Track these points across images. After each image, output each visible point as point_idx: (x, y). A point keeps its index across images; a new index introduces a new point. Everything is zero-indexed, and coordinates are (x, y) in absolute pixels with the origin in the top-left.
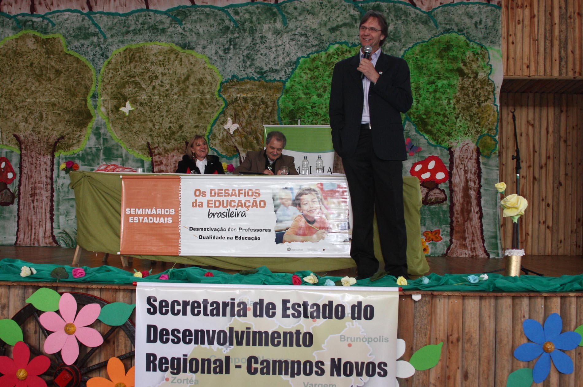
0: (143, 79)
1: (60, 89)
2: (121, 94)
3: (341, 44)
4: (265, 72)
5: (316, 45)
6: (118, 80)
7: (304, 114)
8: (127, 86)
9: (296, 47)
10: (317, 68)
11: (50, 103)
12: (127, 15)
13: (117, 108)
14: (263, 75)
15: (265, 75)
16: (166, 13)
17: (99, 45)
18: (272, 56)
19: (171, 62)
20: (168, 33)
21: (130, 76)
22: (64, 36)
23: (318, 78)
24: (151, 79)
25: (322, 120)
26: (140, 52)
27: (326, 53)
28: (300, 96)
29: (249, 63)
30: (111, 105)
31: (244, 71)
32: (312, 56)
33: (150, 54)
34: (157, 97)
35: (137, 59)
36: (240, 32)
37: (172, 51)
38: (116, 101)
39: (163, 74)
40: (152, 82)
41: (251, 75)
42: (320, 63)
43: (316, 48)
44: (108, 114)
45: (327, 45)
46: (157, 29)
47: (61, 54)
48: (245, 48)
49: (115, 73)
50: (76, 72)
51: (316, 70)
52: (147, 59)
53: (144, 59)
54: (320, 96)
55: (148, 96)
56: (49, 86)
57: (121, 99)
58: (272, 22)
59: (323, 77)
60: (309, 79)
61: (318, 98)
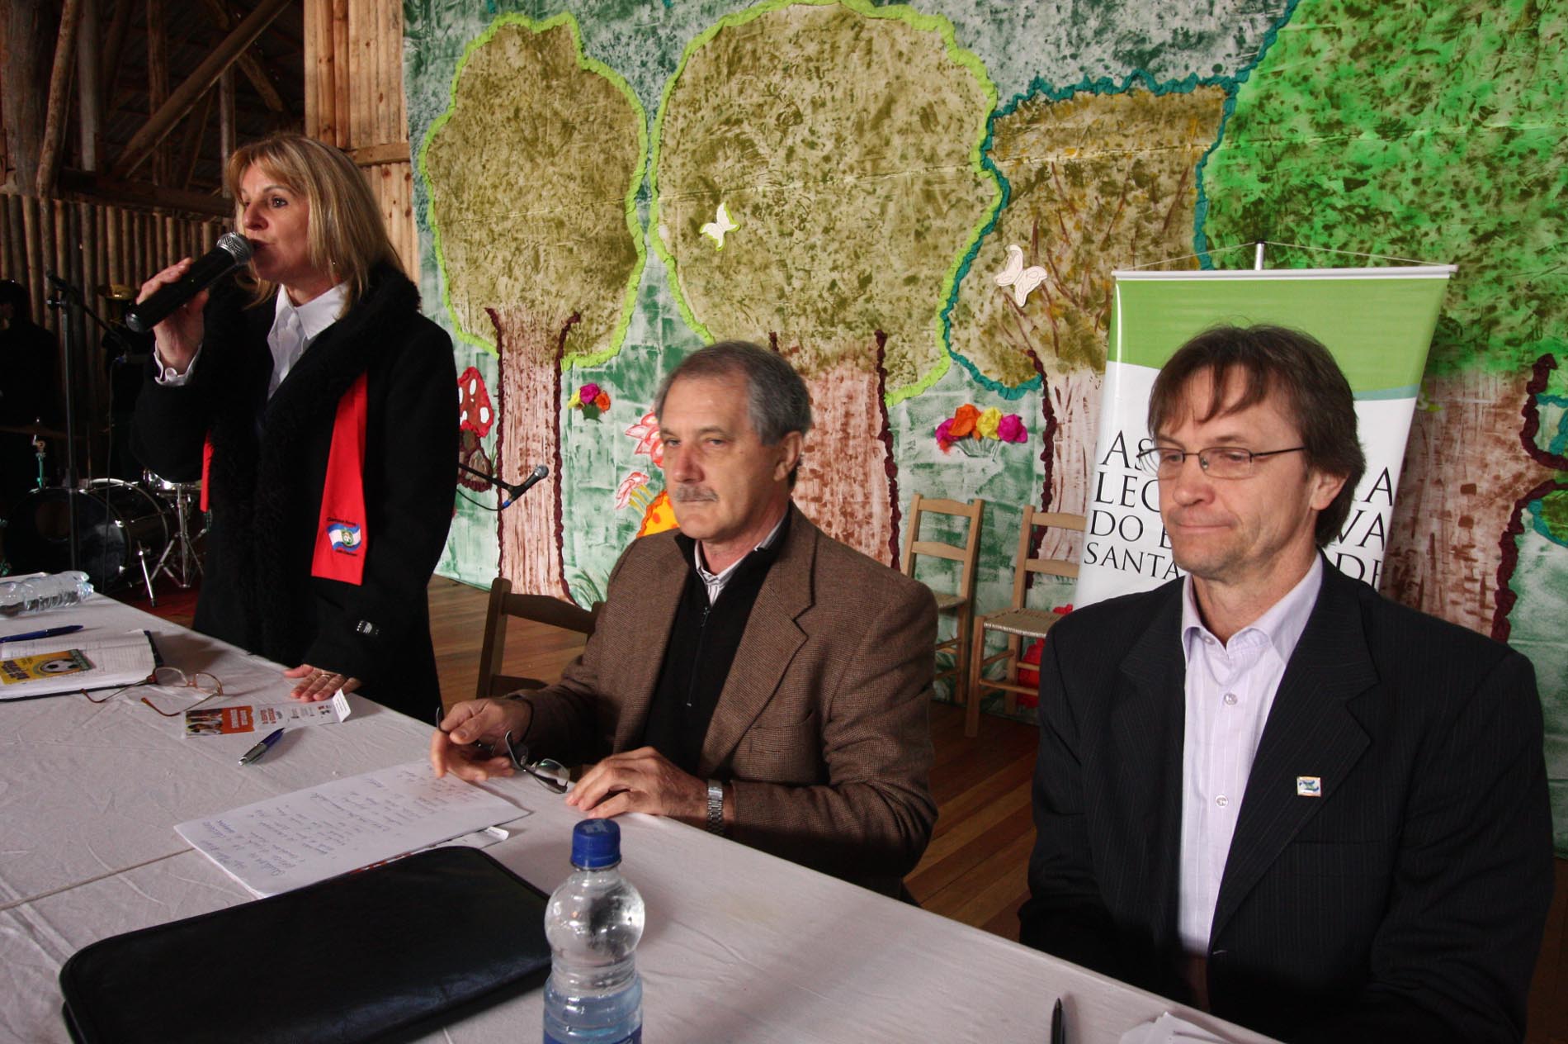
0: (762, 128)
1: (571, 178)
2: (707, 184)
4: (1156, 53)
6: (700, 136)
7: (1308, 219)
8: (720, 154)
11: (553, 220)
13: (695, 225)
14: (1144, 64)
15: (1153, 64)
17: (654, 31)
19: (839, 60)
21: (727, 122)
22: (578, 16)
23: (1389, 47)
24: (783, 124)
25: (1393, 242)
26: (754, 38)
28: (1299, 139)
29: (1093, 23)
30: (680, 221)
31: (1074, 57)
33: (781, 39)
34: (799, 184)
35: (747, 61)
37: (844, 17)
38: (695, 203)
39: (817, 105)
40: (785, 132)
41: (1099, 72)
44: (675, 246)
47: (573, 73)
49: (691, 115)
50: (603, 123)
51: (1385, 10)
52: (773, 57)
53: (765, 61)
54: (1391, 130)
55: (773, 184)
56: (551, 169)
57: (705, 195)
59: (1416, 40)
60: (1346, 59)
61: (1383, 143)
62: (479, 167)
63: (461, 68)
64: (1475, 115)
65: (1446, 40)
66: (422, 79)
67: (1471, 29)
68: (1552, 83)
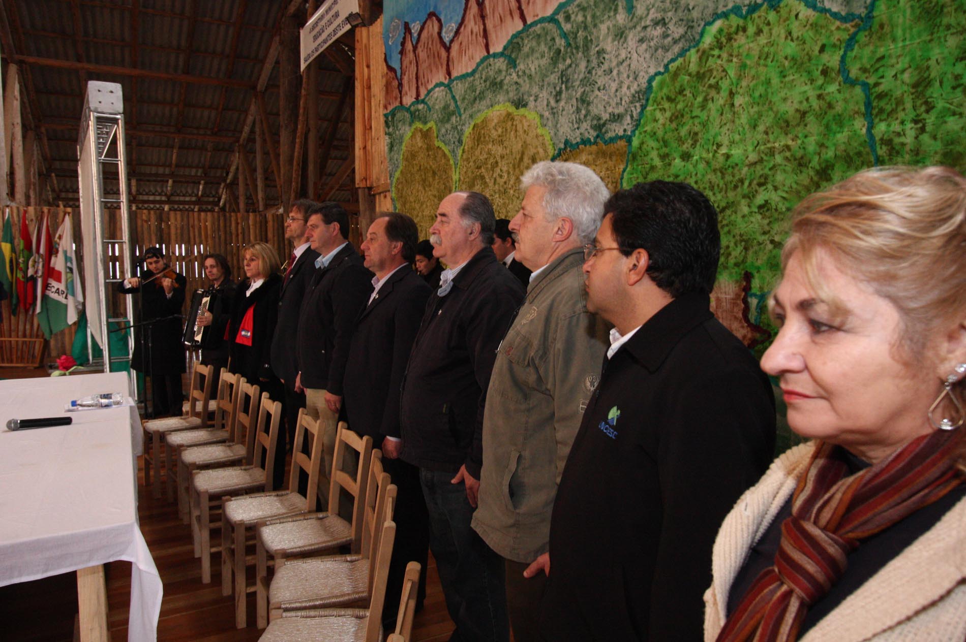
0: (487, 170)
3: (725, 15)
4: (604, 124)
5: (680, 38)
6: (471, 174)
8: (476, 183)
9: (648, 56)
10: (681, 92)
12: (474, 72)
14: (601, 130)
15: (603, 130)
16: (502, 54)
17: (457, 127)
18: (614, 86)
19: (508, 135)
20: (505, 87)
21: (477, 167)
22: (436, 122)
23: (682, 116)
24: (493, 167)
26: (484, 127)
27: (698, 51)
28: (654, 164)
29: (583, 112)
31: (578, 128)
32: (673, 67)
33: (491, 127)
34: (497, 196)
35: (482, 139)
36: (573, 54)
37: (509, 115)
39: (502, 157)
40: (493, 171)
41: (586, 135)
42: (687, 78)
43: (681, 45)
45: (699, 30)
46: (496, 84)
47: (435, 148)
48: (578, 83)
49: (467, 165)
50: (444, 171)
51: (680, 98)
52: (489, 136)
53: (487, 138)
54: (686, 157)
58: (612, 14)
59: (691, 111)
60: (668, 123)
61: (683, 163)
62: (410, 193)
63: (403, 147)
64: (715, 147)
65: (702, 110)
66: (392, 153)
67: (710, 105)
68: (741, 129)
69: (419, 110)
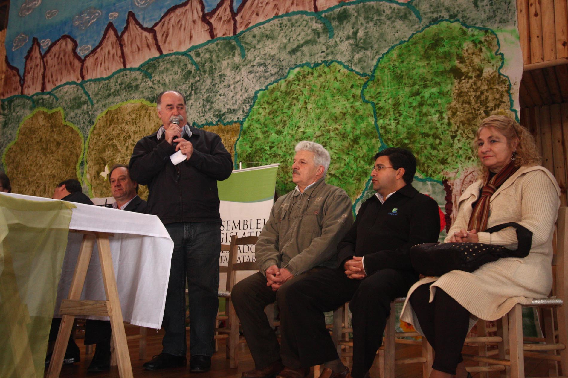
0: (119, 141)
1: (59, 160)
2: (101, 158)
3: (302, 66)
4: (223, 115)
5: (275, 74)
6: (101, 144)
7: (262, 157)
8: (107, 149)
9: (255, 80)
10: (276, 100)
11: (51, 175)
12: (109, 78)
13: (98, 173)
14: (221, 118)
15: (223, 118)
16: (138, 69)
17: (88, 112)
18: (231, 94)
19: (141, 119)
20: (141, 89)
21: (109, 139)
22: (64, 108)
23: (277, 112)
24: (125, 139)
25: (281, 162)
26: (118, 113)
27: (286, 81)
28: (258, 136)
29: (208, 107)
30: (93, 172)
31: (204, 116)
32: (271, 87)
33: (125, 113)
35: (115, 121)
36: (201, 74)
37: (143, 107)
38: (98, 166)
39: (135, 133)
40: (126, 142)
41: (210, 120)
42: (279, 93)
43: (275, 77)
44: (92, 180)
45: (287, 71)
46: (131, 87)
47: (61, 126)
48: (205, 91)
49: (98, 138)
50: (70, 142)
51: (275, 103)
52: (123, 119)
53: (120, 120)
54: (279, 133)
55: (122, 158)
56: (52, 158)
57: (101, 163)
58: (231, 56)
59: (282, 110)
60: (267, 115)
61: (277, 136)
62: (26, 159)
63: (21, 125)
64: (296, 128)
65: (288, 110)
66: (6, 129)
67: (293, 107)
68: (311, 120)
69: (43, 99)
